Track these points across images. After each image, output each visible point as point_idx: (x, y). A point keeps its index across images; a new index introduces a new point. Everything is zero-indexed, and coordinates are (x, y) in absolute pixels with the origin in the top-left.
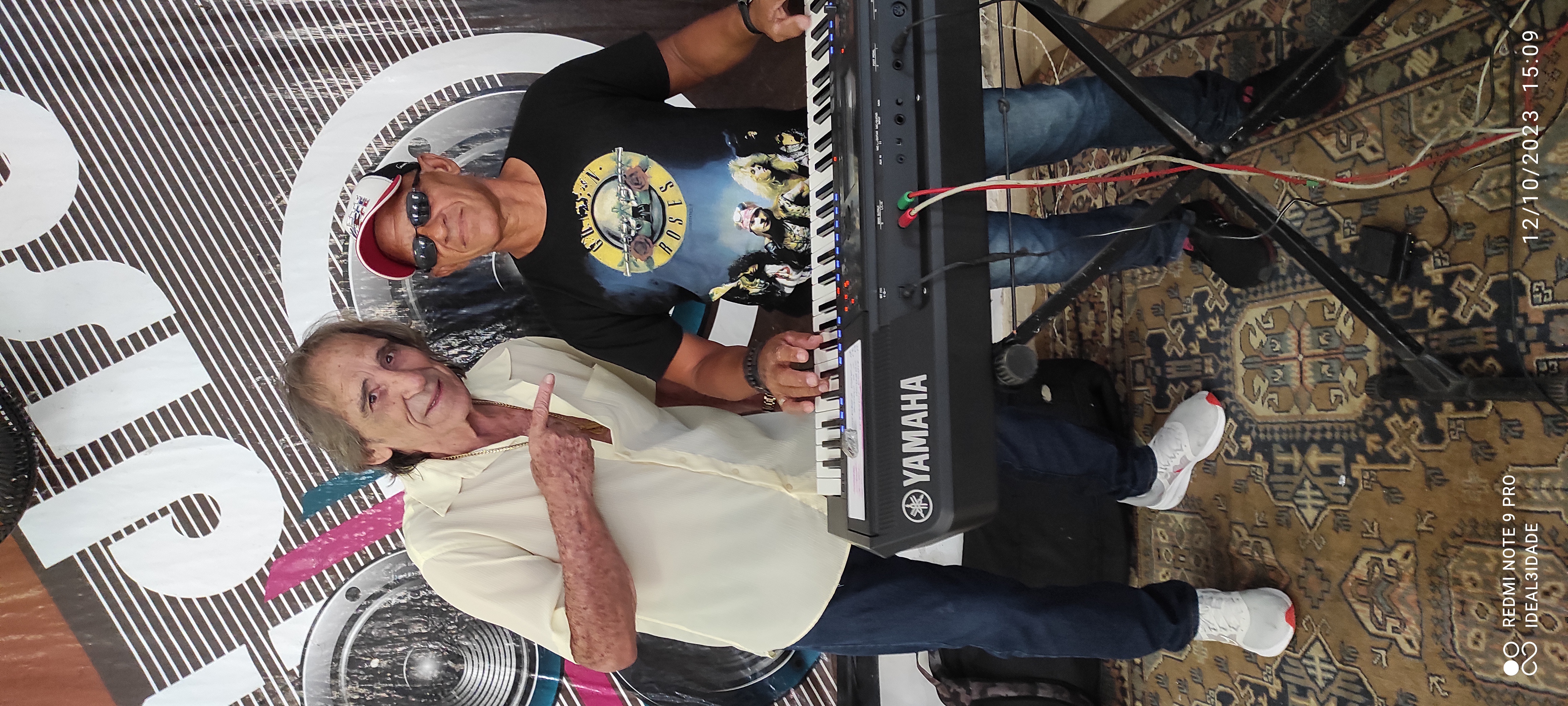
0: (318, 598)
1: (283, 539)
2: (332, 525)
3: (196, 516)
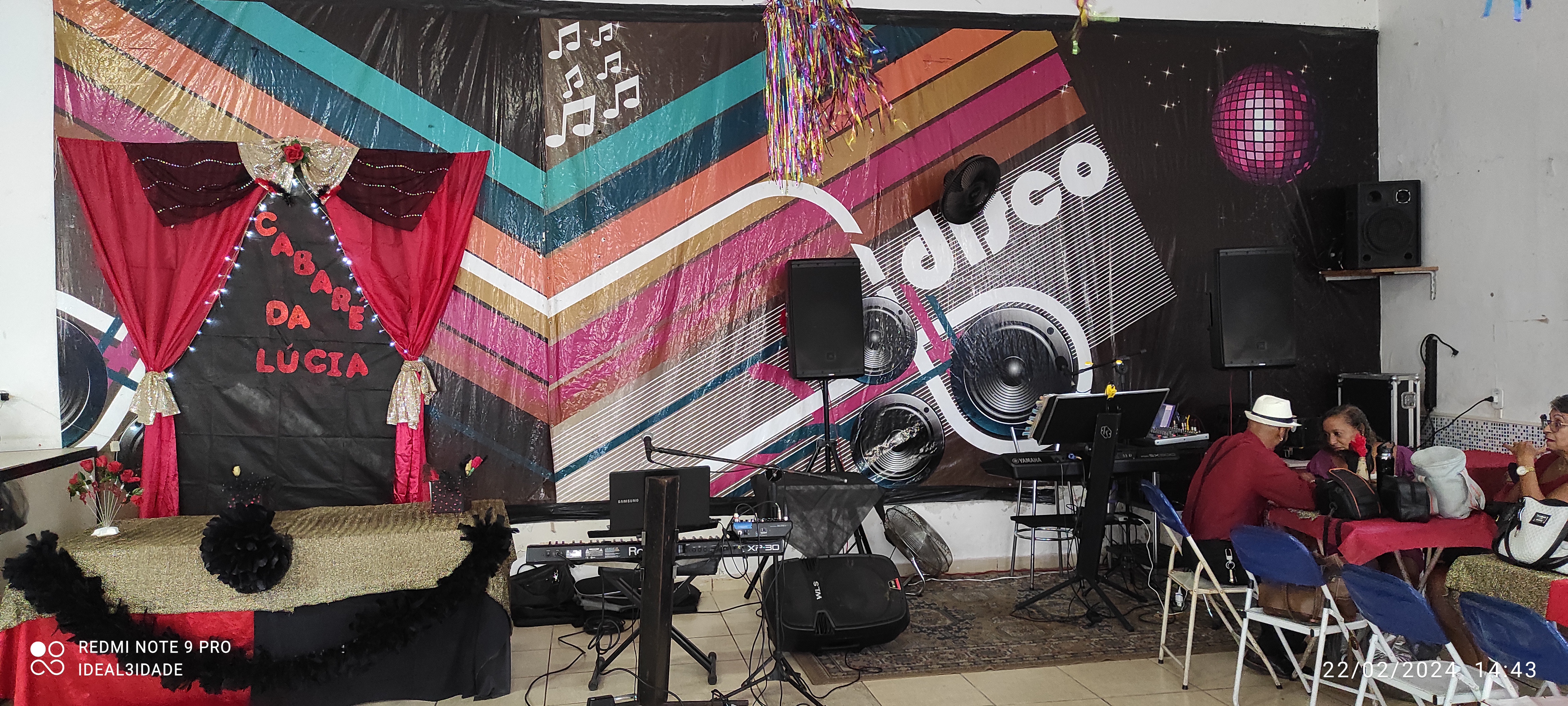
0: (900, 301)
1: (920, 289)
2: (924, 305)
3: (928, 263)
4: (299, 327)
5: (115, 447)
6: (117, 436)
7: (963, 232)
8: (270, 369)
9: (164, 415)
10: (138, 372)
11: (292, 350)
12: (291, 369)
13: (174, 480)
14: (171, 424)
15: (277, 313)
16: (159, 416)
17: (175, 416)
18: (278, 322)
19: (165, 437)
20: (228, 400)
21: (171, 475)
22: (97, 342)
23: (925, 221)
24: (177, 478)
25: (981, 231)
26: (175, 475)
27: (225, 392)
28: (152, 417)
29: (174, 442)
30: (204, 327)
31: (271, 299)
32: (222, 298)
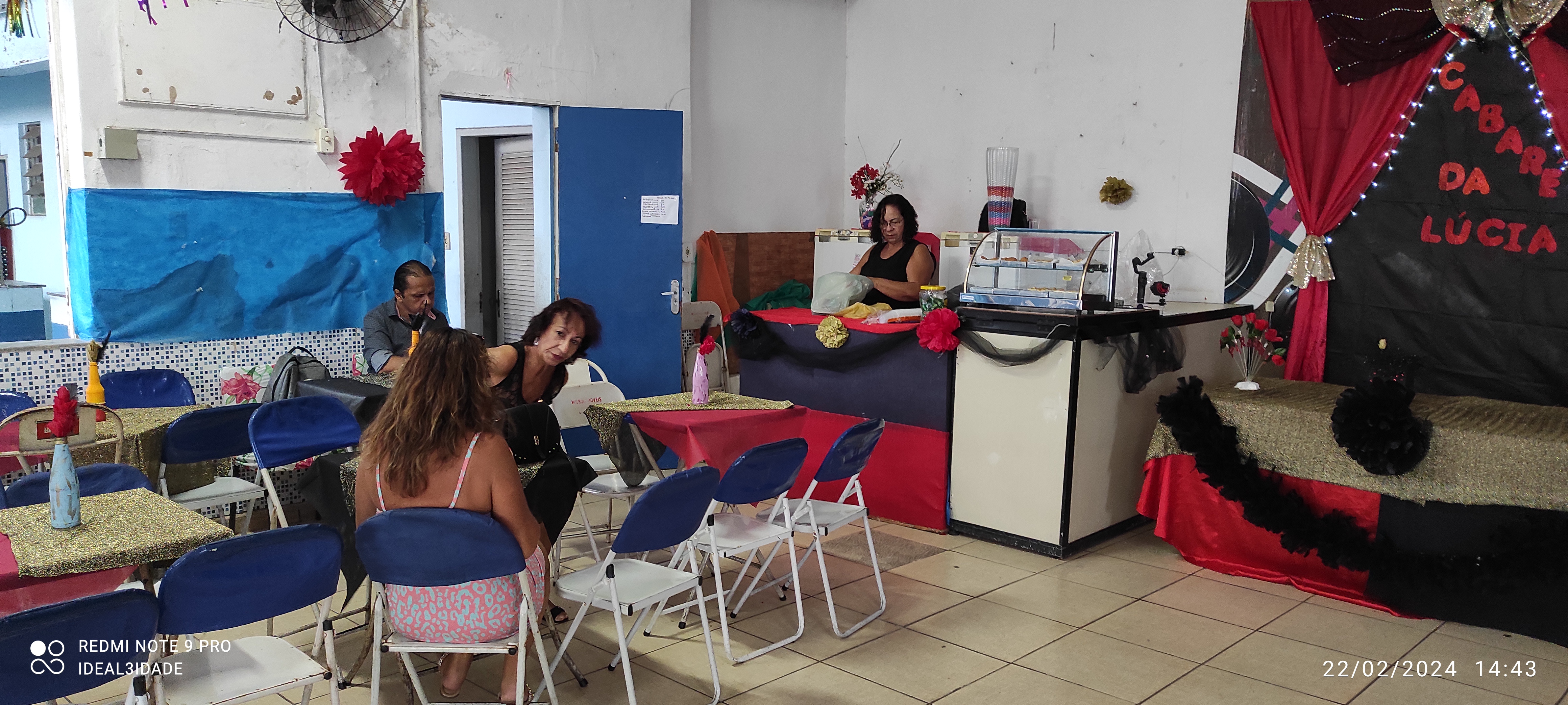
4: (1476, 192)
5: (1270, 308)
6: (1272, 297)
8: (1437, 239)
9: (1319, 280)
10: (1299, 235)
11: (1465, 218)
12: (1461, 239)
13: (1321, 346)
14: (1324, 290)
15: (1452, 176)
16: (1313, 280)
17: (1329, 282)
18: (1451, 187)
19: (1317, 302)
20: (1385, 269)
21: (1319, 341)
22: (1264, 203)
24: (1324, 345)
26: (1323, 342)
27: (1384, 261)
28: (1307, 280)
29: (1326, 307)
30: (1369, 190)
31: (1447, 160)
32: (1393, 159)
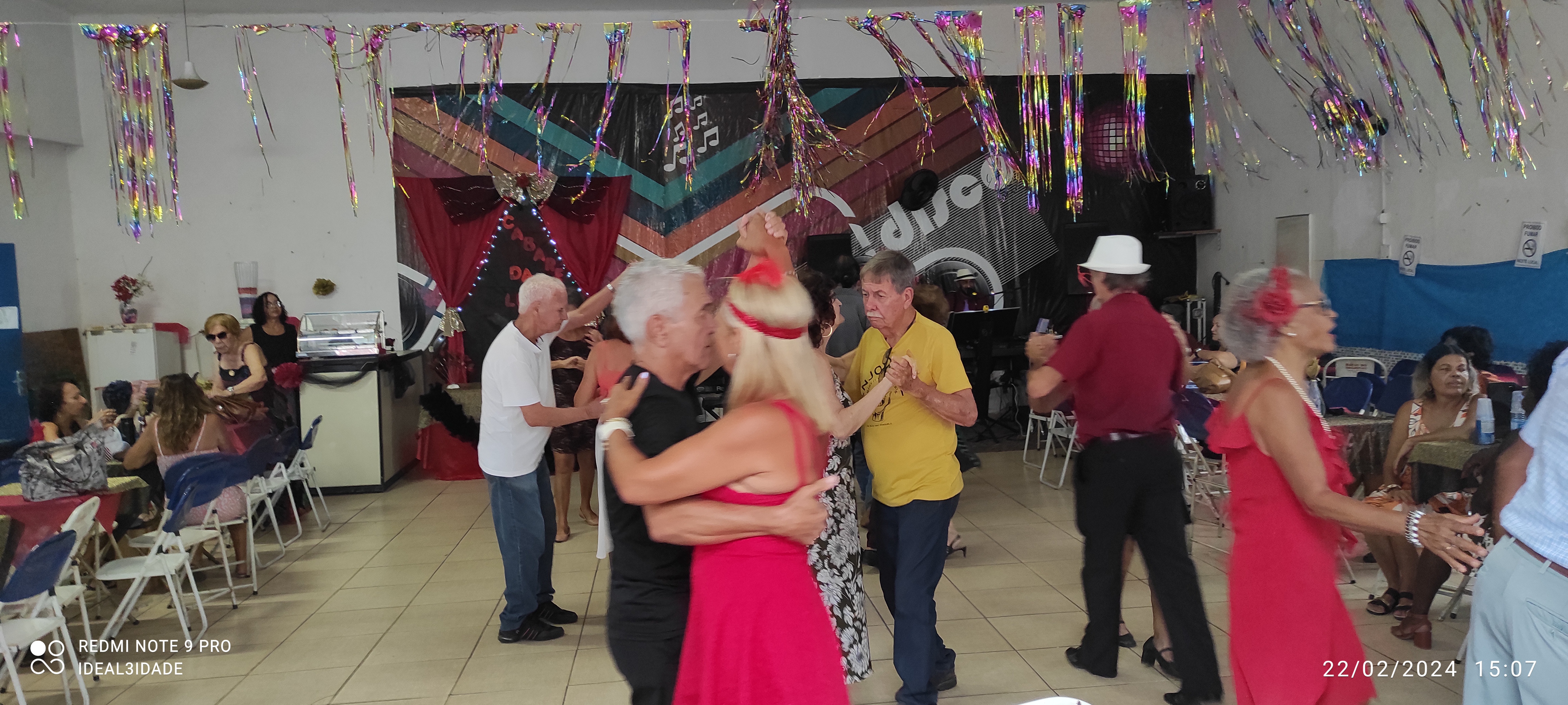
3: (897, 234)
5: (431, 350)
6: (431, 344)
7: (920, 215)
9: (458, 332)
10: (442, 308)
14: (460, 337)
15: (516, 273)
16: (454, 332)
17: (462, 332)
19: (459, 344)
20: (491, 323)
22: (419, 291)
23: (896, 210)
25: (931, 213)
27: (490, 318)
29: (462, 346)
30: (477, 281)
31: (511, 265)
32: (485, 264)
